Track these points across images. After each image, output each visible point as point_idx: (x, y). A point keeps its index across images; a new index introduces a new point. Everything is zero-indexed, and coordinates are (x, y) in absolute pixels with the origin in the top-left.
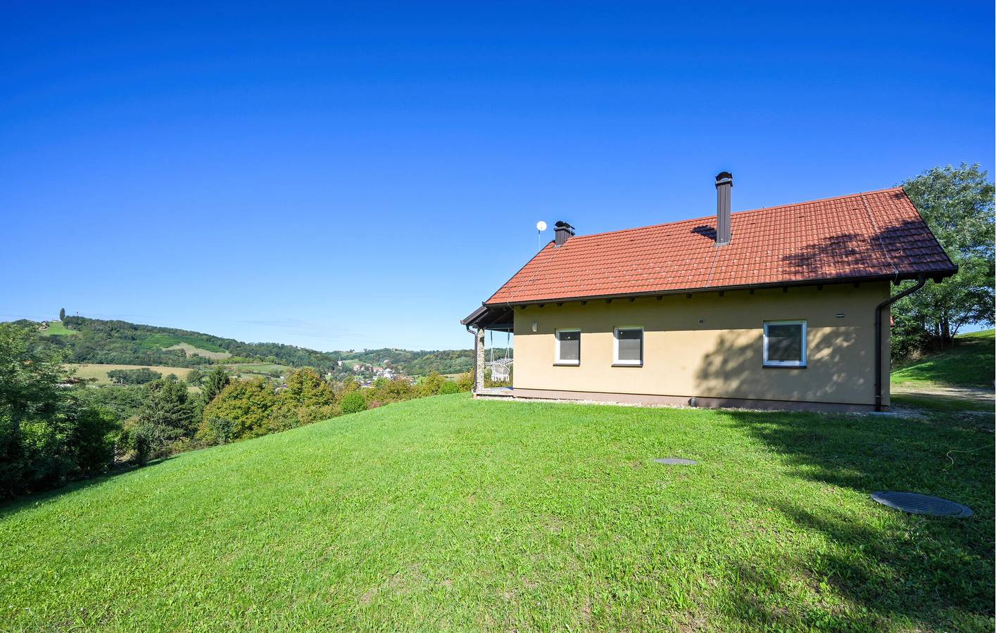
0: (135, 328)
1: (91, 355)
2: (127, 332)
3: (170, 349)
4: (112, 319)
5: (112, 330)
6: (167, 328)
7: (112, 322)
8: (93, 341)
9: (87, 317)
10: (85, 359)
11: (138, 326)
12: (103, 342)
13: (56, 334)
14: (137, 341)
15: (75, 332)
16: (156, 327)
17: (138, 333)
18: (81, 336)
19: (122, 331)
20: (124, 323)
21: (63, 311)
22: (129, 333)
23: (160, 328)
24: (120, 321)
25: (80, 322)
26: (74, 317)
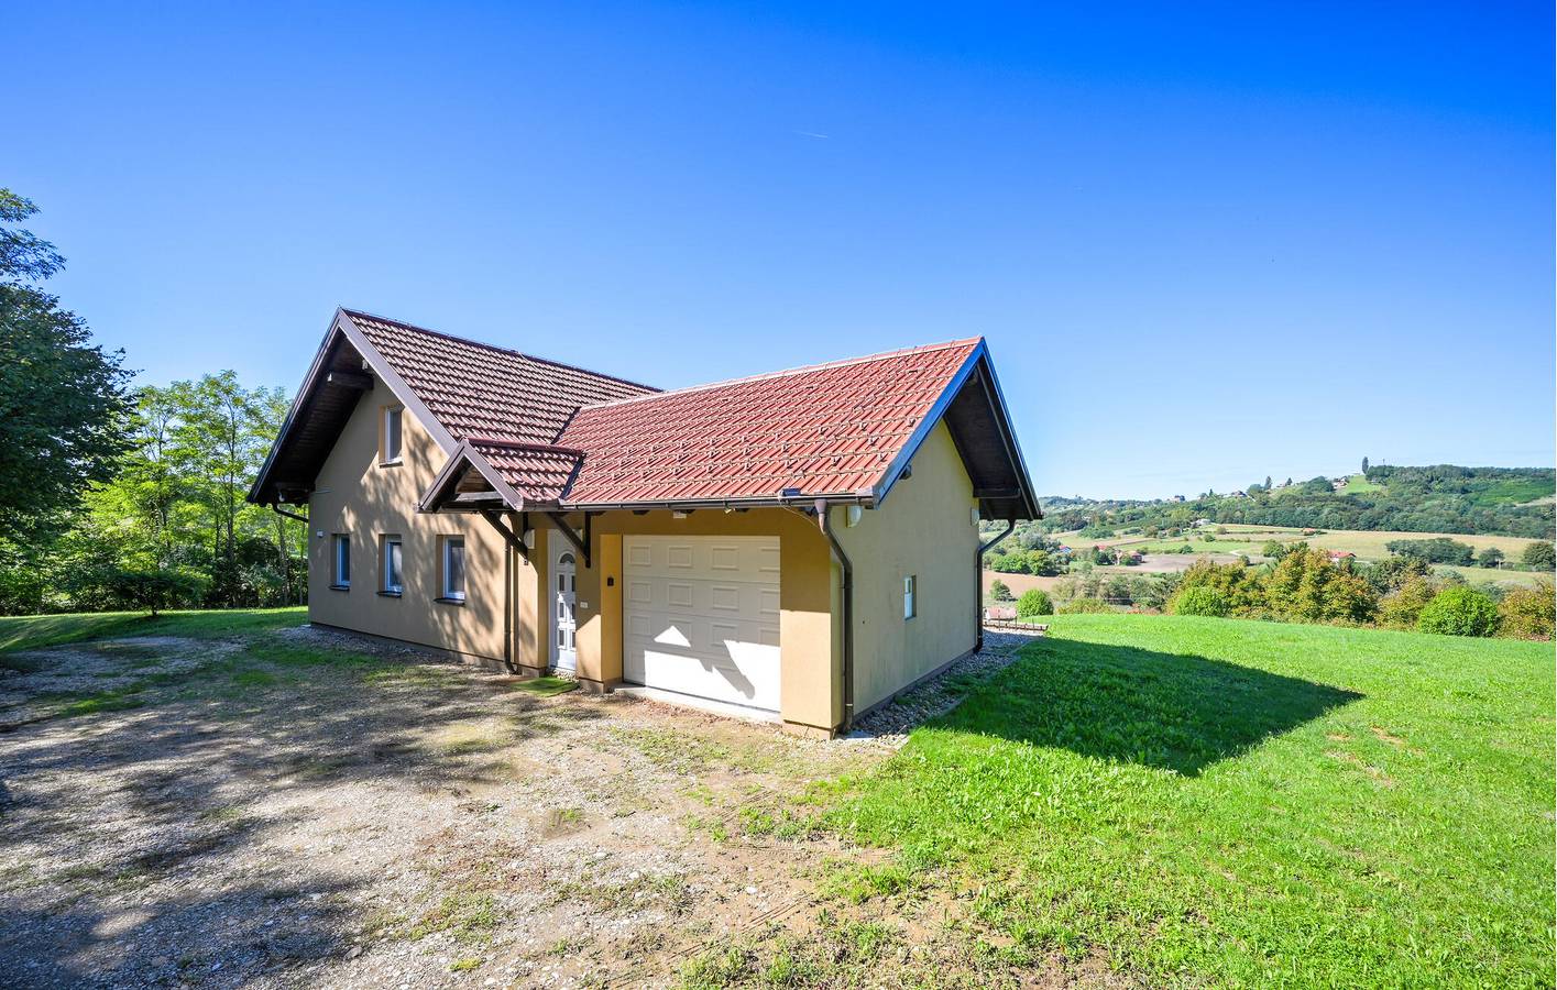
0: (1470, 474)
1: (1385, 519)
2: (1454, 480)
3: (1530, 504)
4: (1433, 464)
5: (1432, 480)
6: (1530, 469)
7: (1432, 468)
8: (1401, 499)
9: (1397, 465)
10: (1377, 524)
11: (1476, 470)
12: (1415, 499)
13: (1355, 491)
14: (1471, 495)
15: (1379, 488)
16: (1509, 470)
17: (1475, 481)
18: (1386, 493)
19: (1447, 480)
20: (1451, 467)
21: (1366, 461)
22: (1458, 483)
23: (1516, 469)
24: (1445, 466)
25: (1387, 473)
26: (1379, 467)
